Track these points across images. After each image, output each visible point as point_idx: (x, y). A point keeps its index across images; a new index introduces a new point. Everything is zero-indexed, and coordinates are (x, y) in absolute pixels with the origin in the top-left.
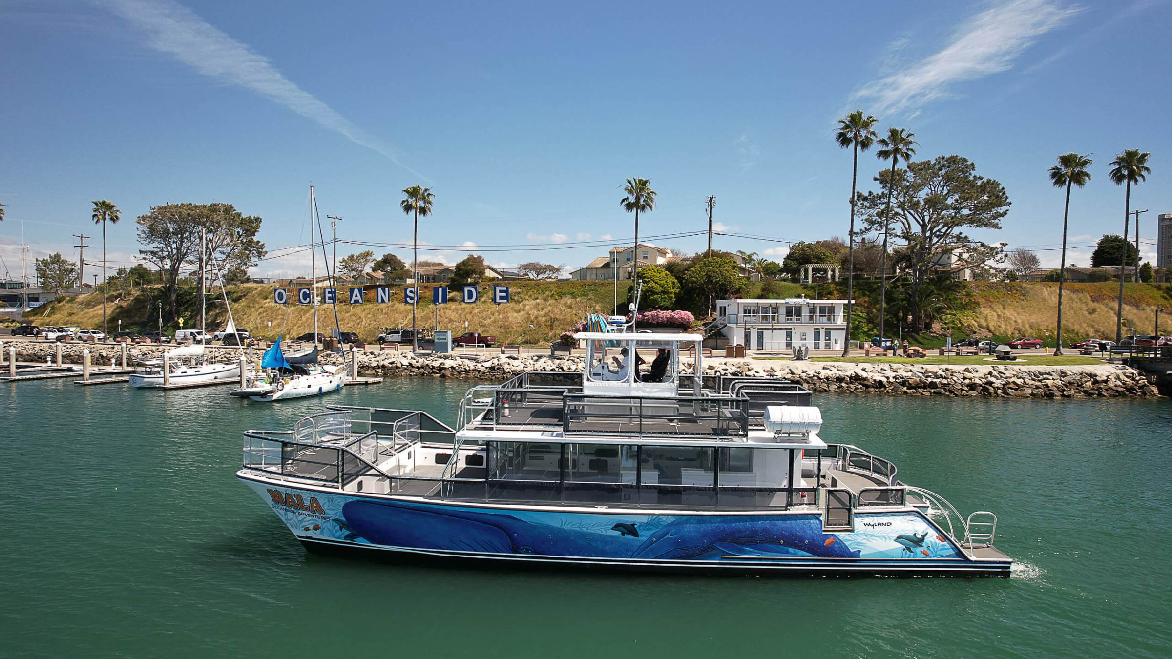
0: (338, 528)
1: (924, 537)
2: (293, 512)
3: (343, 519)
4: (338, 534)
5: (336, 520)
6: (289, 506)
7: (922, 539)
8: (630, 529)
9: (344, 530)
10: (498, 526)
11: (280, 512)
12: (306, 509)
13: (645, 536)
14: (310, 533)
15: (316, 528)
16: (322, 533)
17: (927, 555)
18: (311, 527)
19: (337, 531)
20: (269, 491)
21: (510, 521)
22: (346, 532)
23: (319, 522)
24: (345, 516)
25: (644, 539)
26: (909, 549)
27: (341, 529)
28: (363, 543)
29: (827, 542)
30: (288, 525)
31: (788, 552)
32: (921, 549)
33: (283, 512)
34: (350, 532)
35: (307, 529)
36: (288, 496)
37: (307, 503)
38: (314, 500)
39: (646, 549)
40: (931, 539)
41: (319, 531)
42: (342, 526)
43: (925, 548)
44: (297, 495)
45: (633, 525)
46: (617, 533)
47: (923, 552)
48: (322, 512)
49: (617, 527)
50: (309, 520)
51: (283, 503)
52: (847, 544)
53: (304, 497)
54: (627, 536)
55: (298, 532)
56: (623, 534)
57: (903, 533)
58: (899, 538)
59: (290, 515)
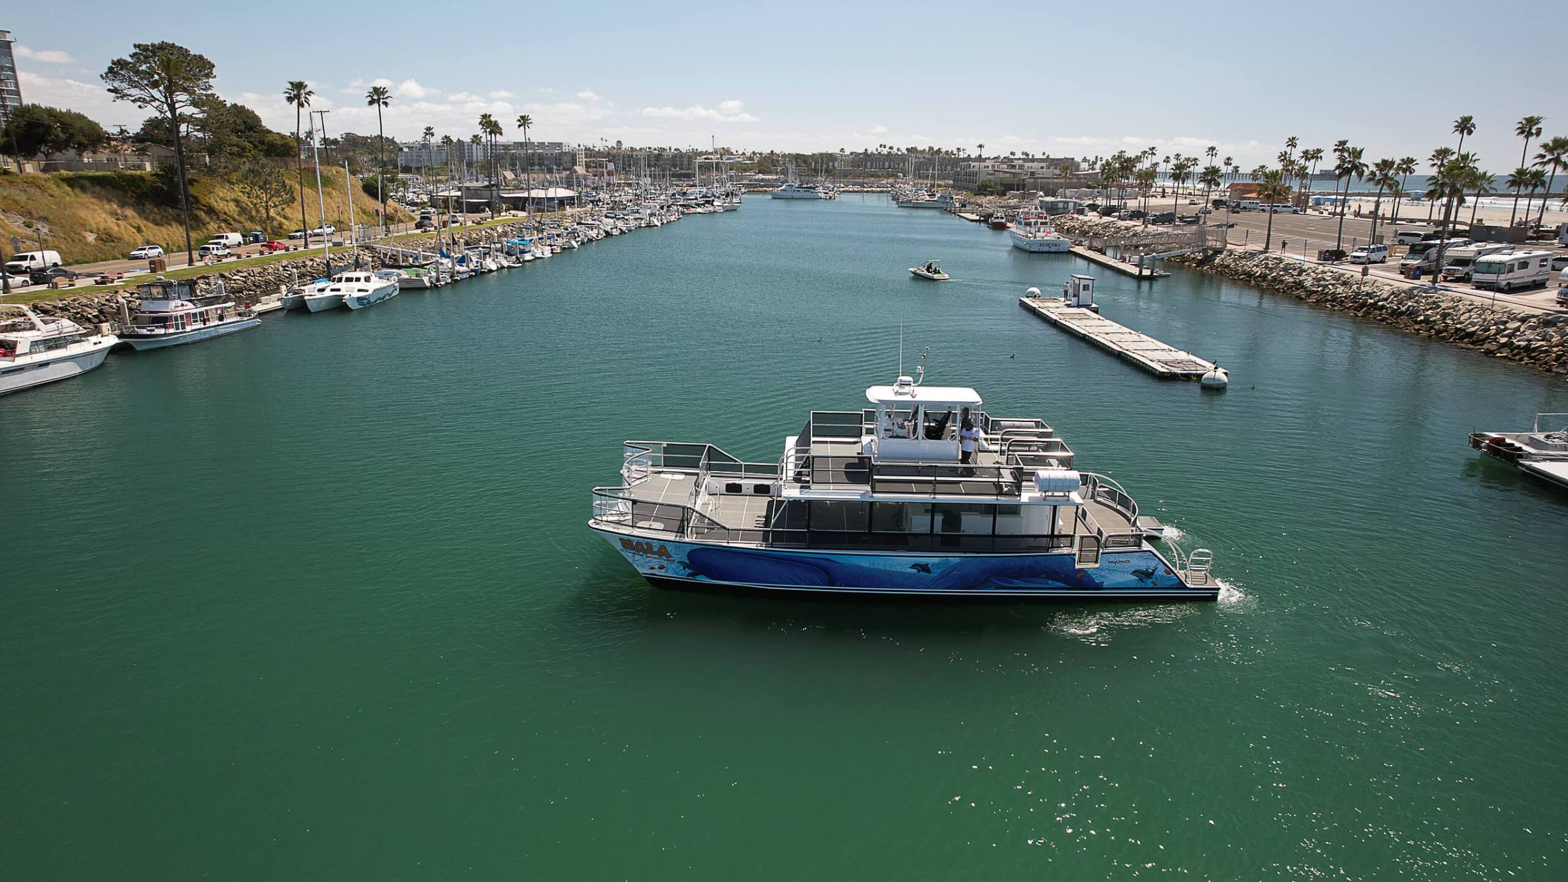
0: (682, 568)
1: (1154, 571)
2: (641, 555)
3: (687, 561)
4: (681, 573)
5: (680, 562)
6: (638, 551)
7: (1153, 573)
8: (925, 568)
9: (687, 569)
10: (817, 566)
11: (628, 555)
12: (654, 553)
13: (935, 573)
14: (656, 571)
15: (661, 567)
16: (666, 572)
17: (1155, 584)
18: (657, 567)
19: (680, 570)
20: (620, 539)
21: (828, 562)
22: (688, 571)
23: (665, 563)
24: (689, 559)
25: (935, 575)
26: (1141, 580)
27: (684, 568)
28: (703, 579)
29: (1078, 576)
30: (635, 565)
31: (1047, 584)
32: (1151, 580)
33: (631, 555)
34: (691, 571)
35: (652, 568)
36: (638, 543)
37: (655, 549)
38: (662, 547)
39: (939, 582)
40: (1160, 573)
41: (664, 570)
42: (686, 566)
43: (1154, 580)
44: (647, 544)
45: (927, 565)
46: (915, 571)
47: (1153, 583)
48: (668, 556)
49: (914, 566)
50: (655, 561)
51: (633, 548)
52: (1094, 577)
53: (654, 545)
54: (921, 573)
55: (641, 570)
56: (919, 571)
57: (1138, 568)
58: (1134, 572)
59: (637, 557)
